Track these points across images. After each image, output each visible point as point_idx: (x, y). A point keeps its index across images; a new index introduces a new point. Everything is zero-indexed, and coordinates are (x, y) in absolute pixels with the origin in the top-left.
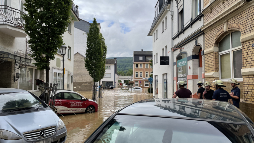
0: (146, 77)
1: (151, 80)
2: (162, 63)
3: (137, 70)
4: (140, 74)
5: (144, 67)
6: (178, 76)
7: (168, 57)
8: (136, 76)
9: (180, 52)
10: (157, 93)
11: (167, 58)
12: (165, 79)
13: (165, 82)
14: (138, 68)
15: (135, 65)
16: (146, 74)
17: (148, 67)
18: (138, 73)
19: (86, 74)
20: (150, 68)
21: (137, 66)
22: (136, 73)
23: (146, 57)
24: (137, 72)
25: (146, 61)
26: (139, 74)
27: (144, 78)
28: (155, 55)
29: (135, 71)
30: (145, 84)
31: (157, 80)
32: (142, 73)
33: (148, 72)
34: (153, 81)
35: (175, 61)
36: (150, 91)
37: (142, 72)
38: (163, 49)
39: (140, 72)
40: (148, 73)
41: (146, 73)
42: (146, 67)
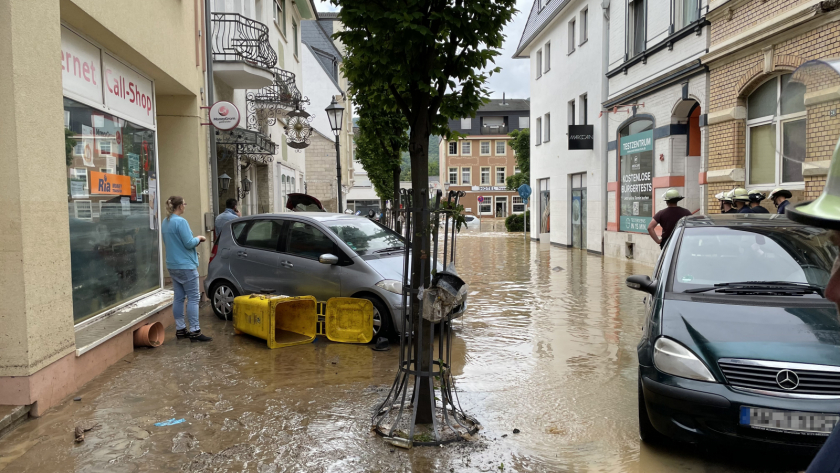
0: (481, 184)
2: (574, 145)
3: (454, 161)
4: (464, 175)
5: (476, 153)
8: (452, 182)
9: (631, 114)
10: (545, 227)
11: (588, 130)
12: (577, 189)
13: (577, 198)
14: (457, 154)
15: (449, 145)
16: (483, 174)
17: (488, 152)
18: (457, 172)
19: (313, 177)
20: (496, 154)
21: (453, 149)
22: (449, 173)
23: (481, 118)
24: (455, 170)
25: (482, 134)
26: (459, 173)
27: (475, 188)
28: (539, 120)
29: (447, 165)
30: (478, 204)
31: (547, 194)
32: (471, 172)
33: (488, 169)
34: (531, 196)
35: (613, 137)
36: (517, 224)
37: (468, 169)
39: (464, 169)
40: (490, 172)
41: (483, 169)
42: (483, 152)
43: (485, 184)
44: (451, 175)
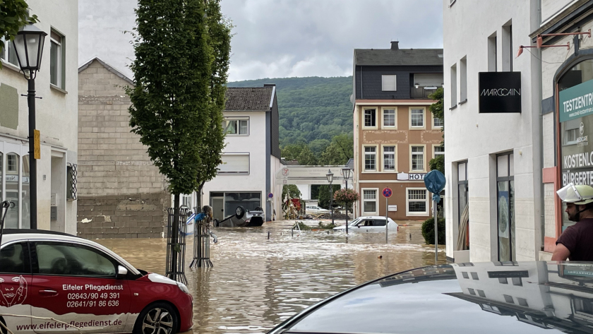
0: (411, 171)
1: (438, 182)
2: (487, 105)
3: (371, 136)
4: (386, 156)
5: (403, 124)
6: (566, 165)
7: (518, 74)
8: (367, 167)
9: (572, 52)
10: (464, 244)
11: (513, 79)
12: (503, 179)
13: (504, 193)
14: (376, 126)
15: (363, 114)
16: (414, 156)
17: (421, 124)
18: (376, 153)
19: (135, 158)
20: (434, 127)
21: (370, 120)
22: (364, 153)
23: (412, 76)
24: (373, 149)
25: (412, 98)
26: (379, 154)
27: (403, 176)
28: (454, 68)
29: (361, 142)
30: (408, 201)
31: (466, 184)
32: (396, 153)
33: (421, 149)
34: (446, 188)
35: (548, 91)
36: (433, 232)
37: (392, 149)
38: (493, 39)
39: (386, 149)
40: (424, 153)
41: (414, 149)
42: (414, 124)
43: (417, 171)
44: (367, 156)
